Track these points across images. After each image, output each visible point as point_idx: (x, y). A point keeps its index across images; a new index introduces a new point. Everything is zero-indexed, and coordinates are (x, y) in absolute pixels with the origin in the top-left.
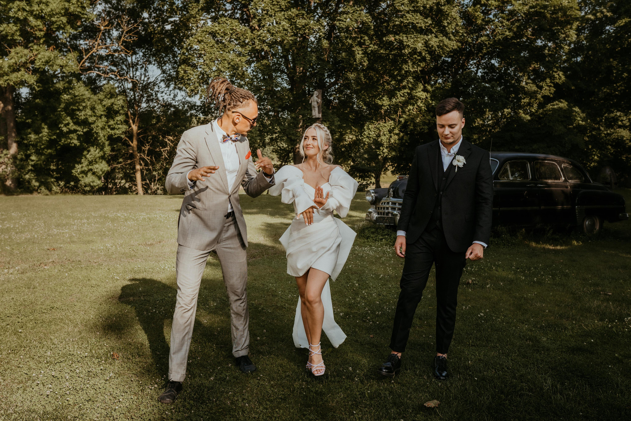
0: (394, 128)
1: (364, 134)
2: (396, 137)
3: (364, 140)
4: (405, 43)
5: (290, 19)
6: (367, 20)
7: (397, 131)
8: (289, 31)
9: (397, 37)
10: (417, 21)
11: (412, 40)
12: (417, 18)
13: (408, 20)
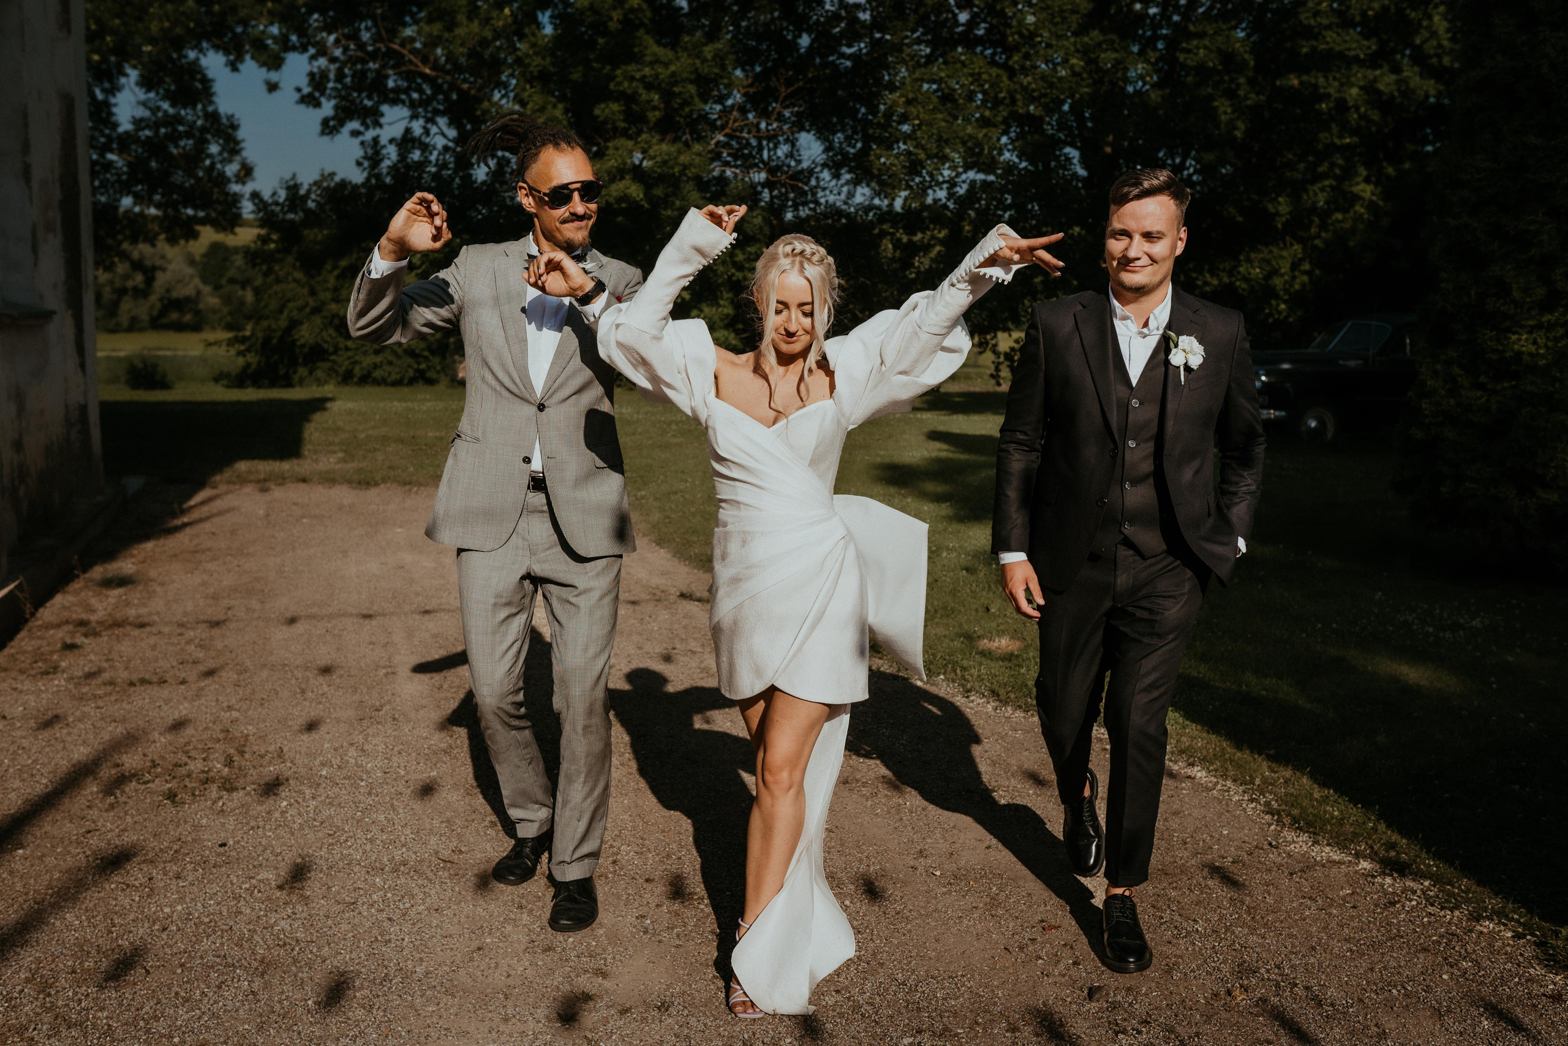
0: (1301, 260)
1: (1239, 273)
2: (1305, 278)
3: (1238, 283)
4: (1322, 91)
5: (1085, 52)
6: (1241, 50)
7: (1306, 266)
8: (1085, 75)
9: (1305, 78)
10: (1348, 46)
11: (1336, 84)
12: (1348, 38)
13: (1327, 43)
